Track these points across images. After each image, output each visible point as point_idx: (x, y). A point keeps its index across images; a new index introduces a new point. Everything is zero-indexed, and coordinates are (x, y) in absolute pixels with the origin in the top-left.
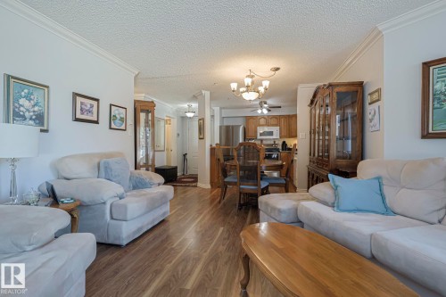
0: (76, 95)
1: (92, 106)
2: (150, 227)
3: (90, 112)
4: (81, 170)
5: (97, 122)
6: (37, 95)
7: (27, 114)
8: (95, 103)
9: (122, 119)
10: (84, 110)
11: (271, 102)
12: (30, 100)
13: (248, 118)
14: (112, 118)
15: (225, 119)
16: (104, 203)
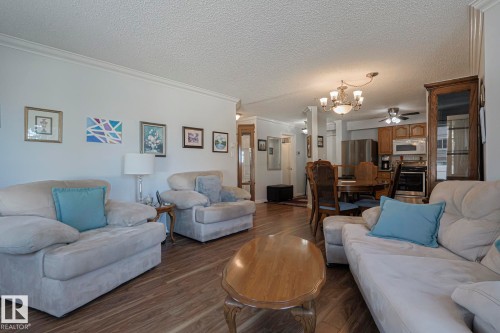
0: (185, 128)
1: (197, 135)
2: (228, 233)
3: (195, 139)
4: (183, 183)
5: (201, 147)
6: (159, 132)
7: (153, 146)
8: (200, 132)
9: (224, 143)
10: (192, 138)
11: (403, 108)
12: (154, 136)
13: (381, 130)
14: (215, 143)
15: (353, 133)
16: (191, 208)
